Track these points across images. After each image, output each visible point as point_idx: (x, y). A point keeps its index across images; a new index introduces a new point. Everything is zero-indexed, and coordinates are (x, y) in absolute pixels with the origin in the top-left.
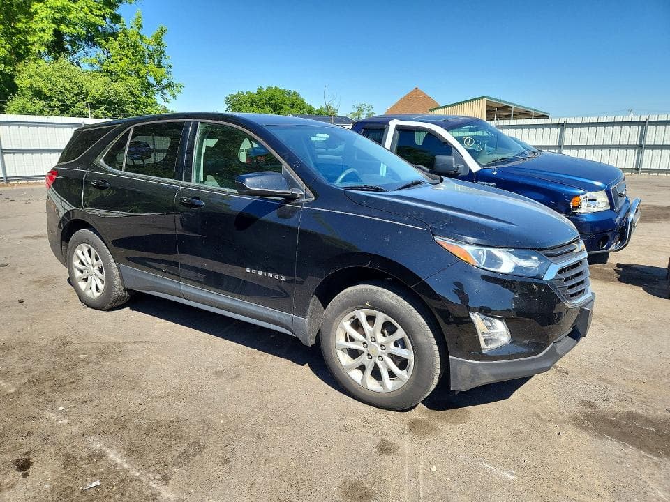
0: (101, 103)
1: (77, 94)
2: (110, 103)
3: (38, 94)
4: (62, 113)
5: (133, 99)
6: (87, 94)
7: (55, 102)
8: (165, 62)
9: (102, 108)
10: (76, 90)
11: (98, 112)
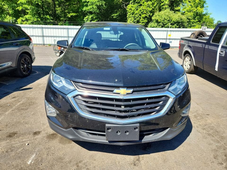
0: (175, 23)
1: (169, 20)
2: (178, 23)
3: (157, 21)
4: (162, 27)
5: (188, 20)
6: (172, 20)
7: (161, 24)
8: (205, 5)
9: (175, 25)
10: (169, 19)
11: (174, 26)
